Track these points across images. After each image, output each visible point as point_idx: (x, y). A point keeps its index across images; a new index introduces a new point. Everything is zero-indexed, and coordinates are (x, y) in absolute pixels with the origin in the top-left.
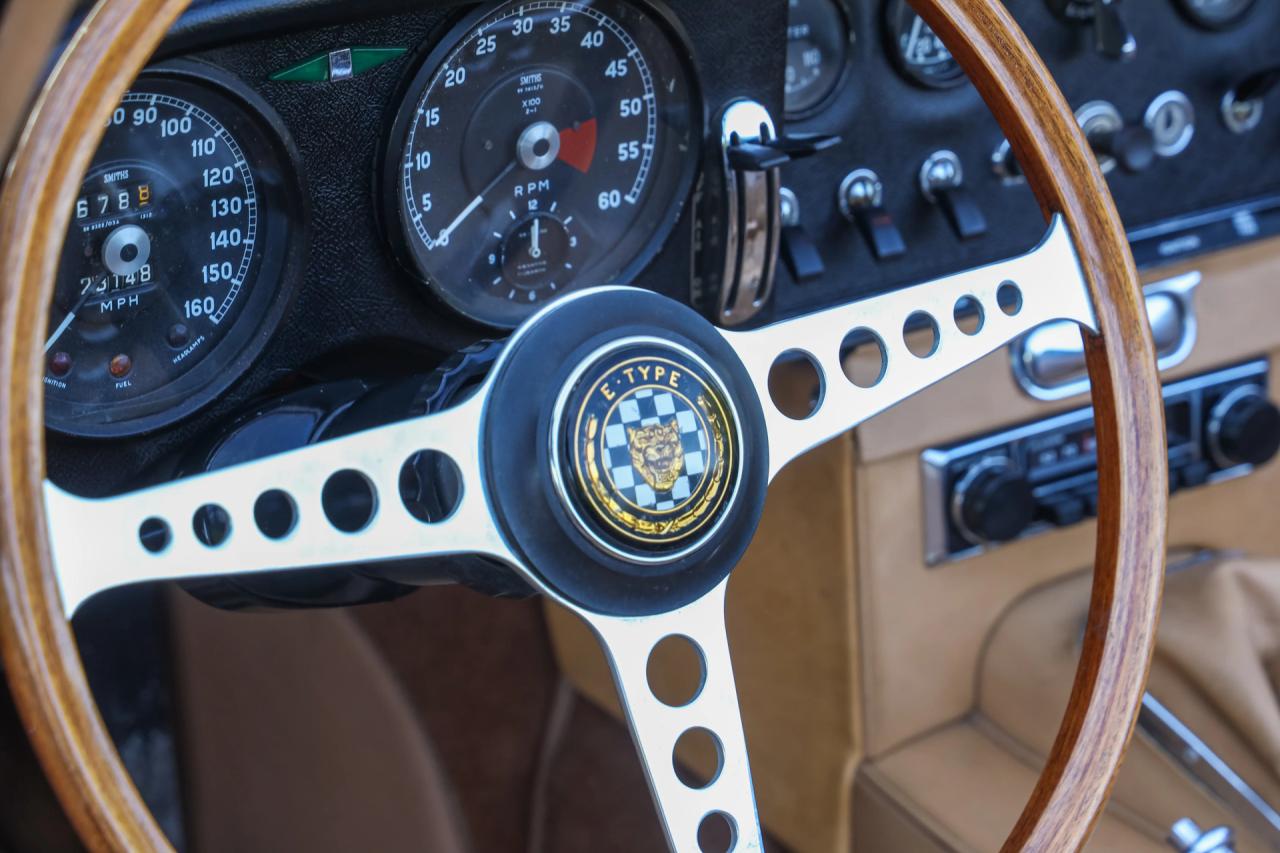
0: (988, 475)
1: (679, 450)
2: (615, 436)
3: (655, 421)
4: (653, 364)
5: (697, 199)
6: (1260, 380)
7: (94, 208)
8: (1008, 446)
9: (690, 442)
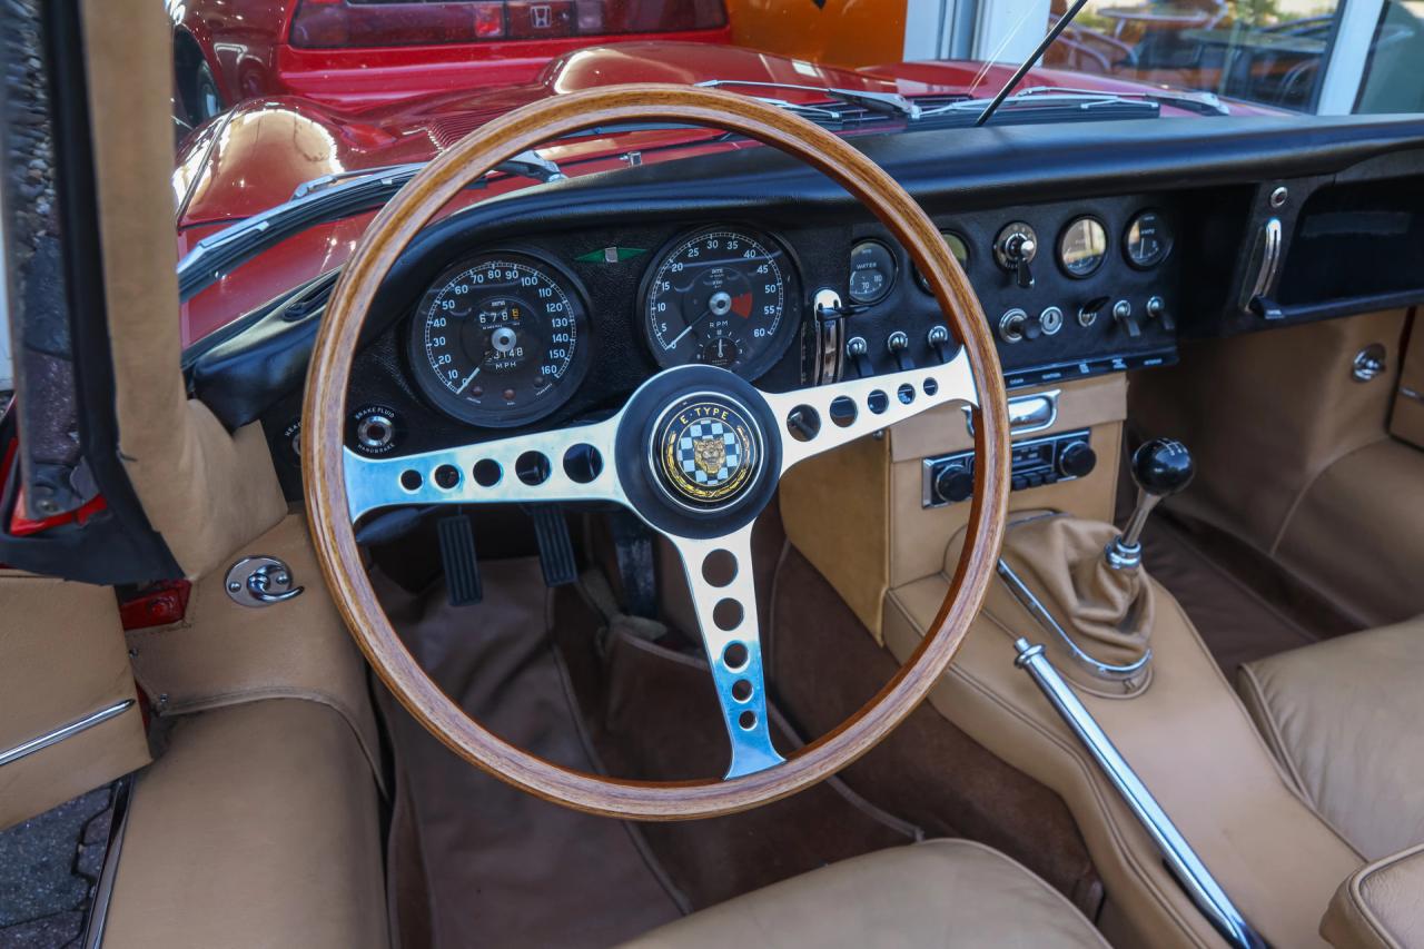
0: (952, 471)
1: (723, 453)
2: (686, 443)
3: (711, 437)
4: (712, 407)
5: (803, 334)
6: (1086, 439)
7: (489, 319)
8: (964, 459)
9: (730, 449)
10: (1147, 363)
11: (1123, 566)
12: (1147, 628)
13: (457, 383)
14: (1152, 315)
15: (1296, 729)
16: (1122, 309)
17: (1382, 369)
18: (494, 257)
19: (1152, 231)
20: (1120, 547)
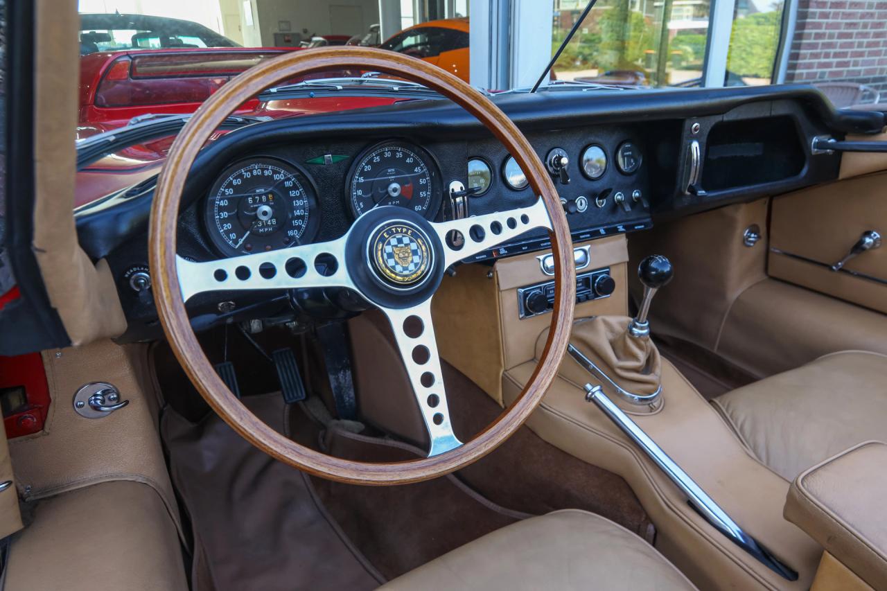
1: (411, 254)
2: (388, 249)
3: (403, 245)
4: (402, 228)
5: (444, 208)
6: (608, 273)
7: (254, 200)
8: (540, 287)
9: (415, 253)
10: (636, 228)
11: (641, 335)
12: (658, 371)
13: (236, 242)
14: (636, 201)
15: (747, 427)
16: (619, 197)
17: (759, 237)
18: (257, 159)
19: (630, 153)
20: (637, 324)
